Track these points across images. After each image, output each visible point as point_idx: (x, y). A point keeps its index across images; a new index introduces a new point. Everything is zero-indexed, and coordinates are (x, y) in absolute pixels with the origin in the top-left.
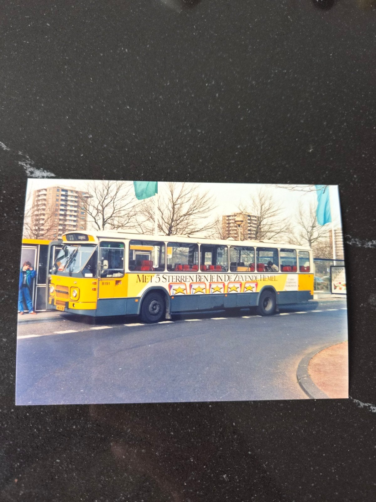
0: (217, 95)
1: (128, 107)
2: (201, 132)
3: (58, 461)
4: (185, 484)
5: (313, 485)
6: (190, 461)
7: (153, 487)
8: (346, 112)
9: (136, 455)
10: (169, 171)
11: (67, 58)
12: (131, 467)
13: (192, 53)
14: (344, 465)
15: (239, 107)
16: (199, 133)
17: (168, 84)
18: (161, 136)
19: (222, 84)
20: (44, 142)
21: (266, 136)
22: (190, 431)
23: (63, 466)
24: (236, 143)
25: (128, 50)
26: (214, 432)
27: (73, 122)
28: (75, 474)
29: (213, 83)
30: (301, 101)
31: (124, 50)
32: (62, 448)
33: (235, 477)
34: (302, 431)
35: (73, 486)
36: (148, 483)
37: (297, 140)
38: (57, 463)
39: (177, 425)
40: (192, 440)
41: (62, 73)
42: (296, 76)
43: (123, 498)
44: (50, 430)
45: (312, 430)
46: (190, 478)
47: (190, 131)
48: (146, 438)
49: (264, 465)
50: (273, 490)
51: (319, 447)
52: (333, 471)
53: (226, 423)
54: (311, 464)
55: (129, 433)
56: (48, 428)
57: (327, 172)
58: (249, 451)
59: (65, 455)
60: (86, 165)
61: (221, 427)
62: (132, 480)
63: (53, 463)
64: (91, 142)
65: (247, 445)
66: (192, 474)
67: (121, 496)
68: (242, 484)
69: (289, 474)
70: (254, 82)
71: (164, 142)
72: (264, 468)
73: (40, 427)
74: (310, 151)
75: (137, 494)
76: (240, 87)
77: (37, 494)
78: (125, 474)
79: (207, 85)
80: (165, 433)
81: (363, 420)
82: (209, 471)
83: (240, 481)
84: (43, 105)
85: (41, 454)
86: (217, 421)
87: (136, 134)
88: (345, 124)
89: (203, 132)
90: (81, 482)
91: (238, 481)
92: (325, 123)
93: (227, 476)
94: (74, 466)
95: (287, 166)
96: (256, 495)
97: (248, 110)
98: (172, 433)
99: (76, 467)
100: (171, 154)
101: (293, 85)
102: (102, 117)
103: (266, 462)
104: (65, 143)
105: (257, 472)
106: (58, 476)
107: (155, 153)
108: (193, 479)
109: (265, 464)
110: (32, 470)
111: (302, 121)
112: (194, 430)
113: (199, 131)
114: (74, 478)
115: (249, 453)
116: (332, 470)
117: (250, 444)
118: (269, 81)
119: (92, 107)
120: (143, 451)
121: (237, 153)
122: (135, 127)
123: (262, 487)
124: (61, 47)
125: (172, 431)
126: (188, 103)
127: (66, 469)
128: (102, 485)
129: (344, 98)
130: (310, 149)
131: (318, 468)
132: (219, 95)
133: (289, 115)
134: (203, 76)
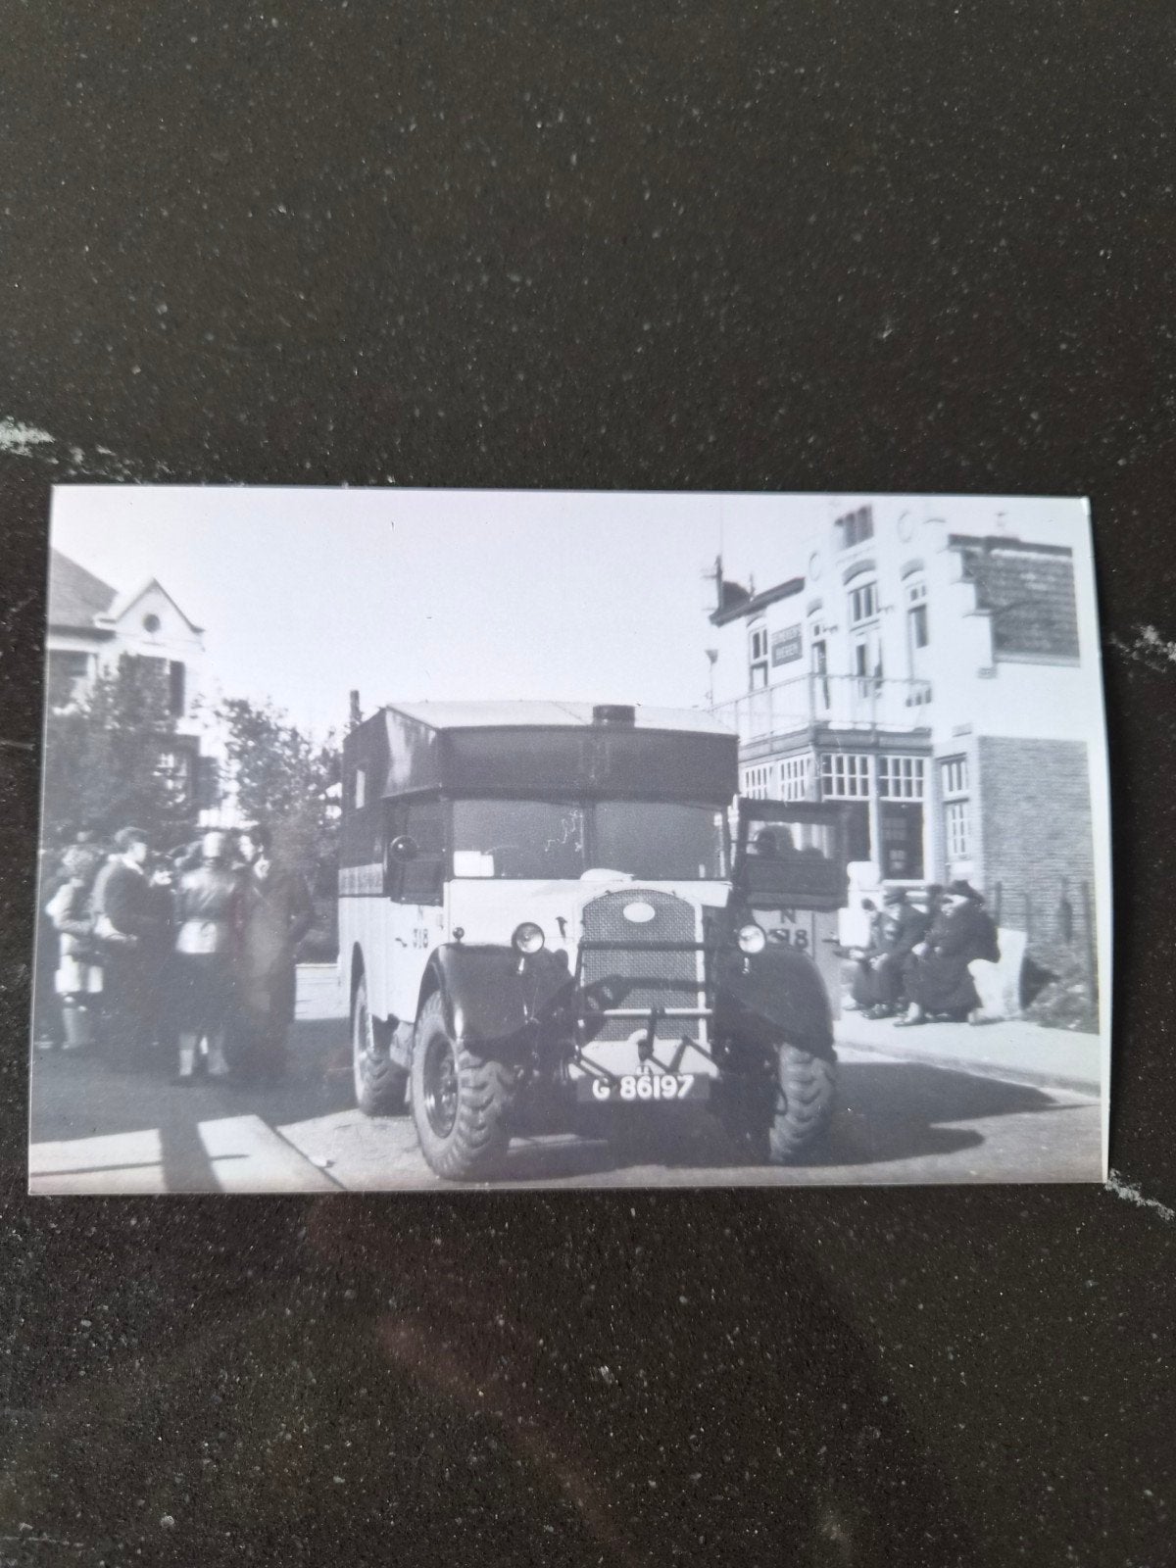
0: (574, 158)
1: (282, 210)
2: (522, 283)
3: (86, 1323)
4: (481, 1393)
5: (885, 1399)
6: (496, 1325)
7: (382, 1402)
8: (1006, 203)
9: (327, 1306)
10: (417, 413)
11: (83, 56)
12: (311, 1343)
13: (490, 20)
14: (987, 1338)
15: (647, 196)
16: (514, 286)
17: (413, 127)
18: (391, 300)
19: (588, 120)
20: (15, 333)
21: (737, 288)
22: (493, 1232)
23: (102, 1339)
24: (636, 316)
25: (280, 23)
26: (570, 1237)
27: (104, 263)
28: (137, 1364)
29: (561, 118)
30: (853, 170)
31: (268, 20)
32: (97, 1285)
33: (638, 1372)
34: (852, 1233)
35: (133, 1398)
36: (364, 1391)
37: (839, 300)
38: (85, 1329)
39: (454, 1216)
40: (502, 1261)
41: (69, 104)
42: (837, 85)
43: (289, 1436)
44: (59, 1232)
45: (884, 1231)
46: (496, 1376)
47: (485, 279)
48: (355, 1255)
49: (729, 1338)
50: (757, 1412)
51: (904, 1281)
52: (951, 1357)
53: (606, 1208)
54: (880, 1333)
55: (304, 1239)
56: (53, 1226)
57: (940, 406)
58: (679, 1293)
59: (106, 1308)
60: (152, 401)
61: (592, 1221)
62: (314, 1381)
63: (70, 1330)
64: (164, 327)
65: (675, 1276)
66: (502, 1363)
67: (281, 1429)
68: (660, 1395)
69: (808, 1365)
70: (695, 112)
71: (401, 319)
72: (729, 1345)
73: (28, 1221)
74: (885, 335)
75: (331, 1423)
76: (649, 128)
77: (25, 1421)
78: (294, 1363)
79: (539, 126)
80: (417, 1239)
81: (1048, 1200)
82: (555, 1354)
83: (651, 1383)
84: (7, 212)
85: (32, 1304)
86: (578, 1202)
87: (308, 296)
88: (1003, 243)
89: (529, 282)
90: (157, 1386)
91: (645, 1384)
92: (934, 242)
93: (612, 1369)
94: (135, 1341)
95: (806, 387)
96: (702, 1430)
97: (678, 206)
98: (438, 1241)
99: (141, 1343)
100: (423, 359)
101: (827, 115)
102: (198, 246)
103: (734, 1327)
104: (81, 334)
105: (705, 1356)
106: (86, 1370)
107: (370, 354)
108: (506, 1377)
109: (730, 1333)
110: (8, 1352)
111: (858, 238)
112: (505, 1230)
113: (516, 279)
114: (138, 1375)
115: (683, 1299)
116: (946, 1354)
117: (684, 1273)
118: (747, 105)
119: (165, 213)
120: (348, 1293)
121: (639, 350)
122: (306, 272)
123: (724, 1403)
124: (63, 22)
125: (436, 1234)
126: (478, 189)
127: (110, 1350)
128: (223, 1396)
129: (1002, 153)
130: (883, 330)
131: (900, 1346)
132: (579, 159)
133: (812, 219)
134: (528, 97)
